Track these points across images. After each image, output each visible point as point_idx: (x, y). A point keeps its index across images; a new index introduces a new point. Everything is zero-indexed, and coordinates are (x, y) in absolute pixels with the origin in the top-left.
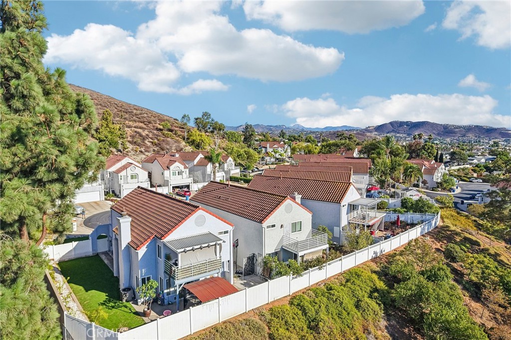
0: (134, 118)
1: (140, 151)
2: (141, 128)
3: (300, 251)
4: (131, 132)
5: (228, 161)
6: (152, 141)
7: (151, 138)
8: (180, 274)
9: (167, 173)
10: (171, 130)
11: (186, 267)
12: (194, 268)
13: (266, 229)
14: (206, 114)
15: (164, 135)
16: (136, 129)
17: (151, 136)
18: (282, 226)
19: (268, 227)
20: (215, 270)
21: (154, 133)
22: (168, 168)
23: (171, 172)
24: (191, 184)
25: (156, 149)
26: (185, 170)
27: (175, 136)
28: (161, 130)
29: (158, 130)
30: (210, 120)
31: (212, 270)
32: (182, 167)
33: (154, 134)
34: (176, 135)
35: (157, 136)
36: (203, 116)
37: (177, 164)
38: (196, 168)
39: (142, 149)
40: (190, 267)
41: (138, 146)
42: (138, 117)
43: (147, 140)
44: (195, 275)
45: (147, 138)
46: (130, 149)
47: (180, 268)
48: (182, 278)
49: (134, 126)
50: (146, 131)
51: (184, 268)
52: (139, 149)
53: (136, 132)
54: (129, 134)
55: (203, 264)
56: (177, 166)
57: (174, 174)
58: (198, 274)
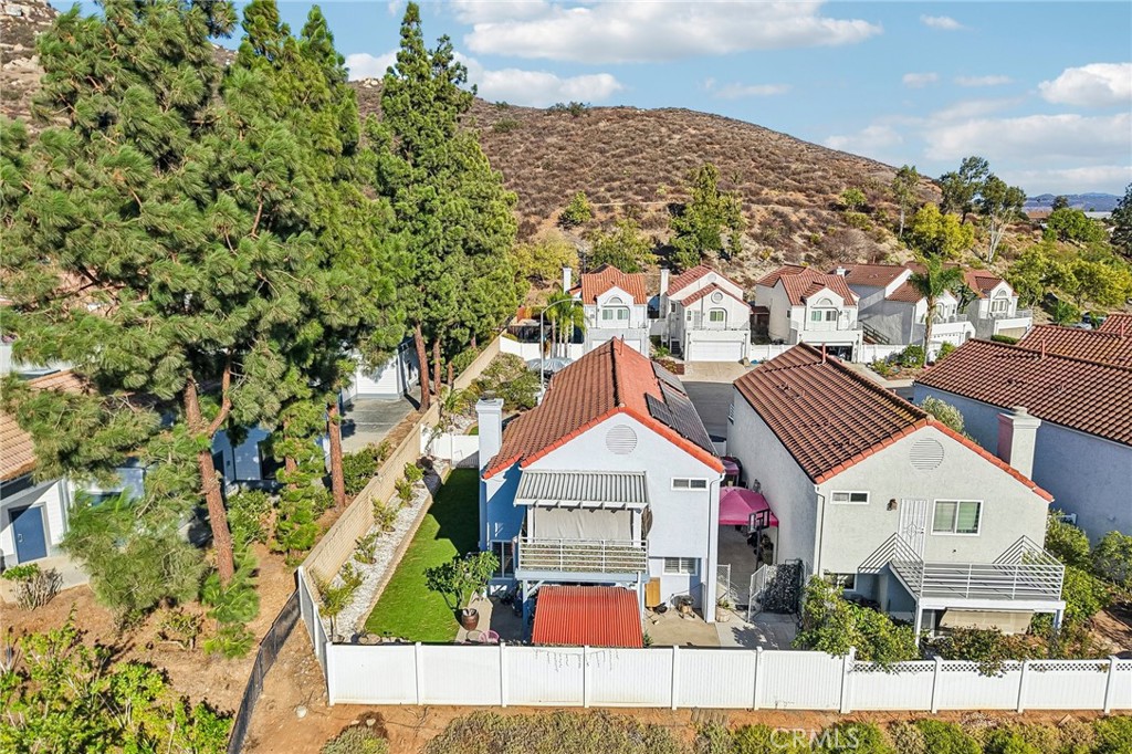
0: (787, 180)
1: (772, 258)
2: (790, 204)
3: (925, 595)
4: (765, 213)
5: (994, 292)
6: (810, 234)
7: (810, 229)
8: (529, 557)
9: (797, 312)
10: (866, 209)
11: (545, 544)
12: (569, 553)
13: (830, 502)
14: (973, 164)
15: (844, 220)
16: (777, 207)
17: (811, 222)
18: (891, 505)
19: (838, 497)
20: (627, 571)
21: (820, 215)
22: (803, 300)
23: (809, 311)
24: (855, 346)
25: (814, 255)
26: (847, 309)
27: (873, 222)
28: (842, 208)
29: (834, 210)
30: (984, 177)
31: (618, 571)
32: (838, 301)
33: (820, 218)
34: (877, 220)
35: (828, 222)
36: (962, 170)
37: (826, 292)
38: (888, 307)
39: (780, 255)
40: (555, 547)
41: (772, 245)
42: (798, 178)
43: (799, 232)
44: (570, 569)
45: (800, 228)
46: (749, 254)
47: (529, 542)
48: (537, 568)
49: (776, 199)
50: (802, 210)
51: (539, 546)
52: (772, 254)
53: (775, 213)
54: (758, 217)
55: (591, 547)
56: (827, 297)
57: (817, 316)
58: (578, 570)
